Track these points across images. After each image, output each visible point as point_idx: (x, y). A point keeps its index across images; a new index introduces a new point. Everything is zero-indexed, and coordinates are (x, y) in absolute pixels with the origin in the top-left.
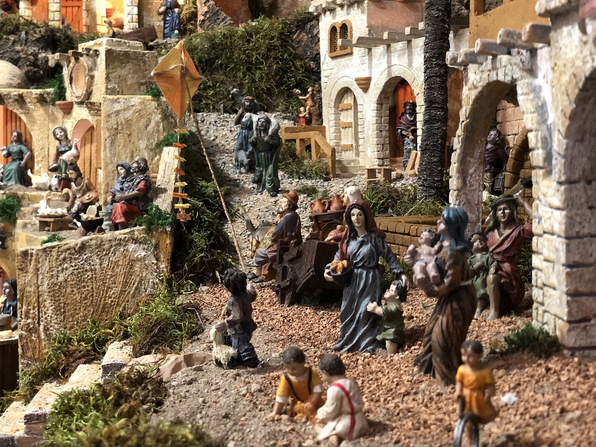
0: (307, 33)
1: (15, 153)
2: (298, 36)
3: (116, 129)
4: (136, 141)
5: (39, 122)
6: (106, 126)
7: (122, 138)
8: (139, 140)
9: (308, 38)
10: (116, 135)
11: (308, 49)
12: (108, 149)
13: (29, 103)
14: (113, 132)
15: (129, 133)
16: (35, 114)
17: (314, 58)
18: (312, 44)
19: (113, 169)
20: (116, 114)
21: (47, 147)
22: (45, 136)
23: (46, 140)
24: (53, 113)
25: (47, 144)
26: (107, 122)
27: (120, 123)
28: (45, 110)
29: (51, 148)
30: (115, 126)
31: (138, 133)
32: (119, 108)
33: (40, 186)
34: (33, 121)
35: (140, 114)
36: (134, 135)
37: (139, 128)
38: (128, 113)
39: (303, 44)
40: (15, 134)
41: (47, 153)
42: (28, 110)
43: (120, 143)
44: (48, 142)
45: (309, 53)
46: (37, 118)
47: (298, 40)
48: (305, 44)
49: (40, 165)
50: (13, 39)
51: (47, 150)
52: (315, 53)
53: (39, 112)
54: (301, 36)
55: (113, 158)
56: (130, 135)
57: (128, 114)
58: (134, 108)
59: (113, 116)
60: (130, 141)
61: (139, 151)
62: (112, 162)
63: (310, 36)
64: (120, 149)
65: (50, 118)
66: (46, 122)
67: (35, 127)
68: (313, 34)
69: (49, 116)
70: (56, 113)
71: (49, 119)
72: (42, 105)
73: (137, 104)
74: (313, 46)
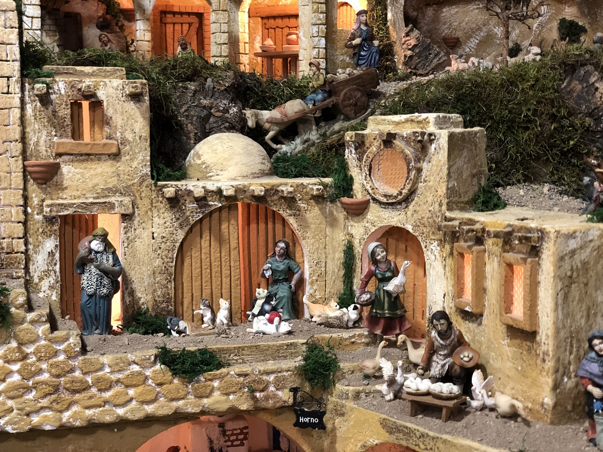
0: (581, 81)
1: (281, 271)
2: (569, 84)
3: (570, 277)
4: (593, 292)
5: (313, 226)
6: (558, 274)
7: (577, 289)
8: (596, 291)
9: (583, 87)
10: (569, 286)
11: (582, 102)
12: (560, 307)
13: (300, 200)
14: (566, 283)
15: (585, 280)
16: (308, 215)
17: (591, 113)
18: (588, 95)
19: (565, 336)
20: (570, 255)
21: (323, 260)
22: (322, 246)
23: (323, 251)
24: (331, 213)
25: (324, 256)
26: (559, 267)
27: (575, 267)
28: (320, 209)
29: (328, 261)
30: (569, 273)
31: (596, 280)
32: (575, 246)
33: (331, 321)
34: (304, 225)
35: (598, 252)
36: (592, 283)
37: (597, 273)
38: (585, 252)
39: (575, 94)
40: (282, 245)
41: (323, 269)
42: (299, 210)
43: (575, 297)
44: (325, 253)
45: (584, 107)
46: (310, 220)
47: (568, 89)
48: (578, 96)
49: (315, 287)
50: (193, 88)
51: (323, 265)
52: (593, 107)
53: (313, 213)
54: (573, 85)
55: (565, 320)
56: (586, 285)
57: (584, 255)
58: (592, 244)
59: (567, 258)
60: (586, 292)
61: (597, 306)
62: (564, 327)
63: (585, 85)
64: (574, 306)
65: (328, 220)
66: (323, 226)
67: (308, 235)
68: (588, 82)
69: (326, 218)
70: (335, 213)
71: (326, 221)
72: (317, 202)
73: (596, 238)
74: (590, 98)
